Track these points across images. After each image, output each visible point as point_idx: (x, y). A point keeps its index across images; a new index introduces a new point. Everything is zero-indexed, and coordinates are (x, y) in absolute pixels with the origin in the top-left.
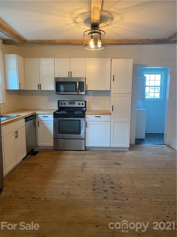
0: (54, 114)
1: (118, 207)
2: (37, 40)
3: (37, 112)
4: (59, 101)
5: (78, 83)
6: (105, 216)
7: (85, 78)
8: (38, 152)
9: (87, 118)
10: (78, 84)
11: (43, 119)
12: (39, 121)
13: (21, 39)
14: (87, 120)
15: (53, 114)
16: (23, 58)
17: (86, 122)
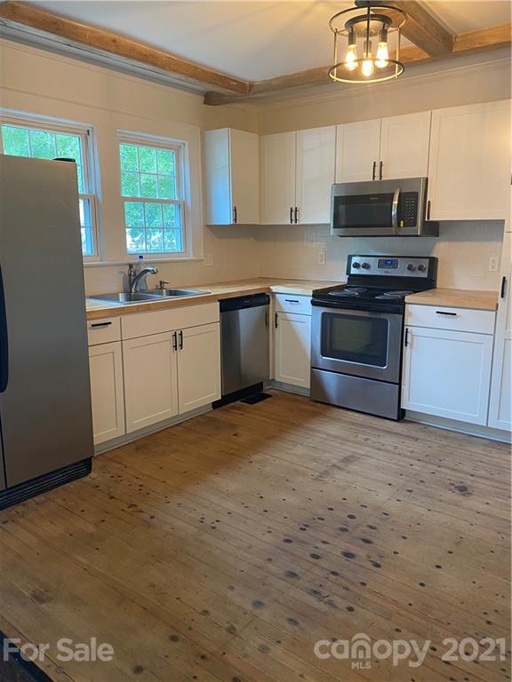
0: (313, 296)
1: (291, 617)
2: (277, 79)
3: (274, 289)
4: (350, 257)
5: (396, 197)
6: (227, 625)
7: (427, 179)
8: (269, 396)
9: (410, 314)
10: (396, 202)
11: (287, 307)
12: (278, 314)
13: (235, 83)
14: (408, 321)
15: (311, 294)
16: (257, 136)
17: (405, 328)
